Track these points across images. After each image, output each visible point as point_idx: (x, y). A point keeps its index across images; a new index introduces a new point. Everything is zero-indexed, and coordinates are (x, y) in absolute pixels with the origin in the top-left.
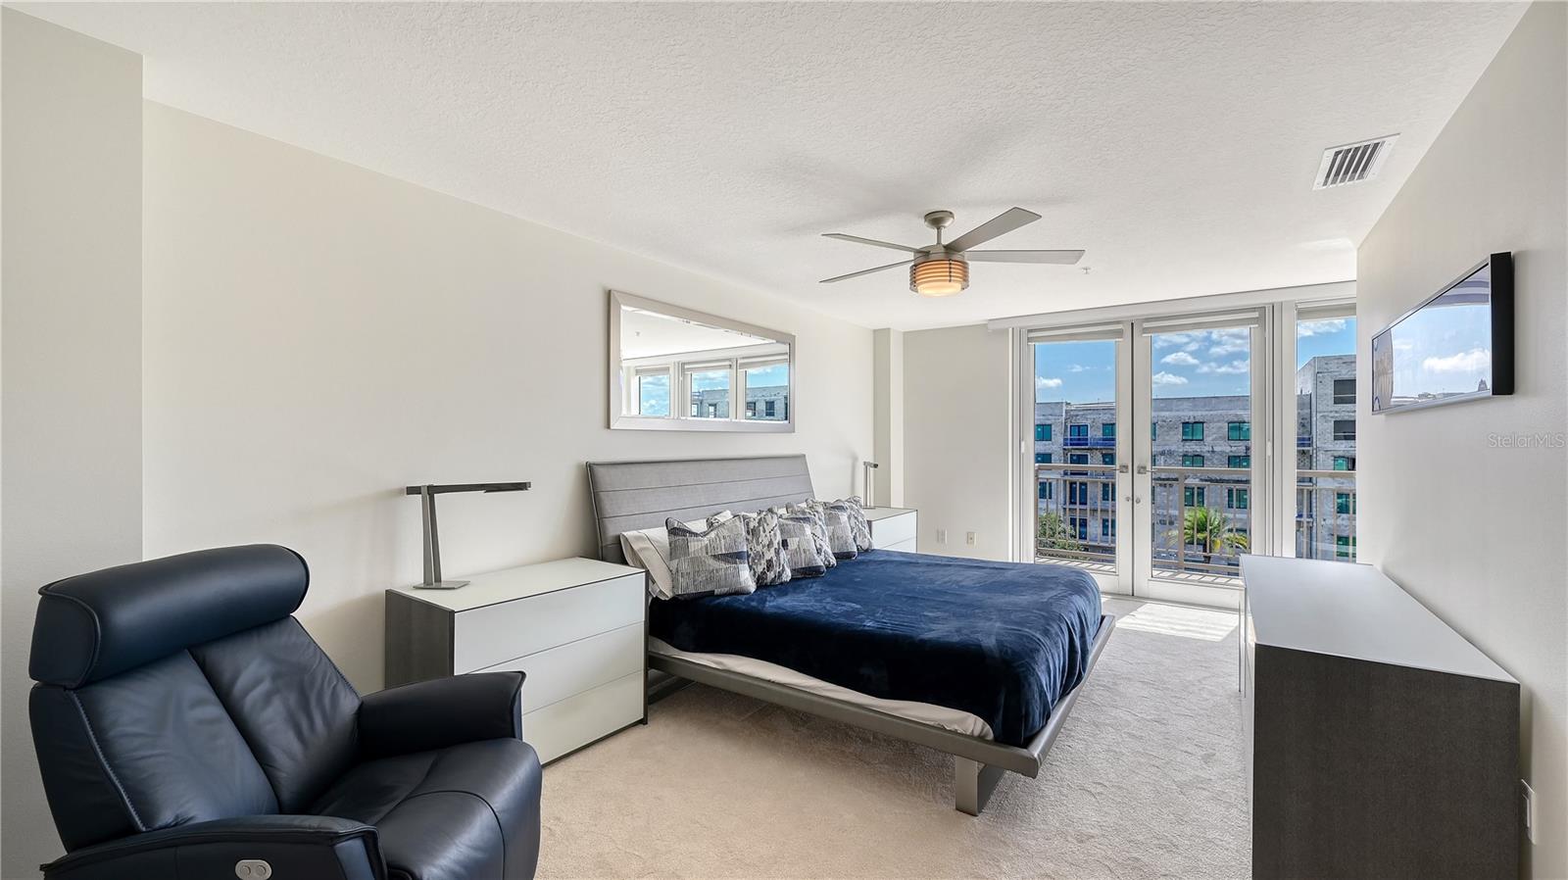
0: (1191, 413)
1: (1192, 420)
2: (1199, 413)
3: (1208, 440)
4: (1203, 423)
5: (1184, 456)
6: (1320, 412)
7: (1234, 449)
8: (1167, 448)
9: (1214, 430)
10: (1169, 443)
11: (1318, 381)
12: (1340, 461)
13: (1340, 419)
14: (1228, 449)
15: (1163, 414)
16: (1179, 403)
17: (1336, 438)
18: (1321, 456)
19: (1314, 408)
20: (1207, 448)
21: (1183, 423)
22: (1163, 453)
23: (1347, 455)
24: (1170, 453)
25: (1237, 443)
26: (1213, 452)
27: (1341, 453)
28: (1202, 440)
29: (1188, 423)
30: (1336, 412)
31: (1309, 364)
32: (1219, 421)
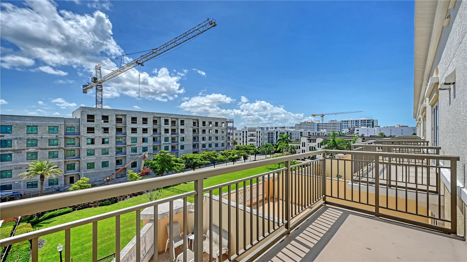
0: (31, 122)
1: (32, 125)
2: (36, 122)
3: (39, 133)
4: (37, 126)
5: (28, 139)
6: (83, 124)
7: (51, 136)
8: (19, 137)
9: (42, 129)
10: (20, 134)
11: (82, 114)
12: (89, 140)
13: (88, 127)
14: (49, 137)
15: (17, 122)
16: (25, 118)
17: (88, 133)
18: (83, 138)
19: (81, 123)
20: (38, 137)
21: (27, 126)
22: (16, 139)
23: (91, 138)
24: (20, 139)
25: (52, 134)
26: (42, 137)
27: (89, 137)
28: (37, 133)
29: (30, 126)
30: (88, 124)
31: (79, 108)
32: (45, 126)
